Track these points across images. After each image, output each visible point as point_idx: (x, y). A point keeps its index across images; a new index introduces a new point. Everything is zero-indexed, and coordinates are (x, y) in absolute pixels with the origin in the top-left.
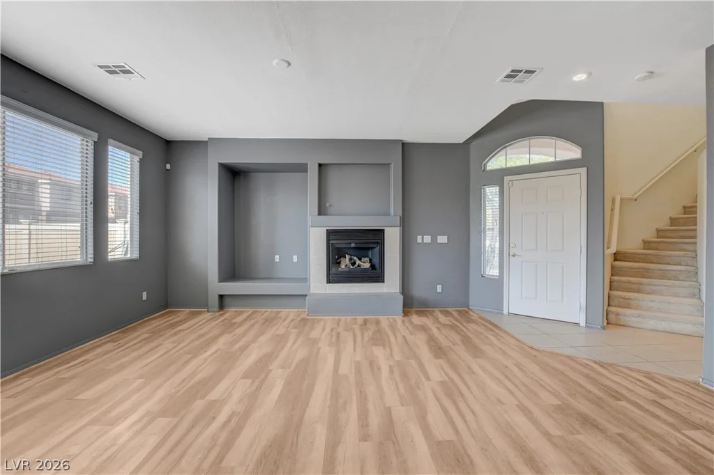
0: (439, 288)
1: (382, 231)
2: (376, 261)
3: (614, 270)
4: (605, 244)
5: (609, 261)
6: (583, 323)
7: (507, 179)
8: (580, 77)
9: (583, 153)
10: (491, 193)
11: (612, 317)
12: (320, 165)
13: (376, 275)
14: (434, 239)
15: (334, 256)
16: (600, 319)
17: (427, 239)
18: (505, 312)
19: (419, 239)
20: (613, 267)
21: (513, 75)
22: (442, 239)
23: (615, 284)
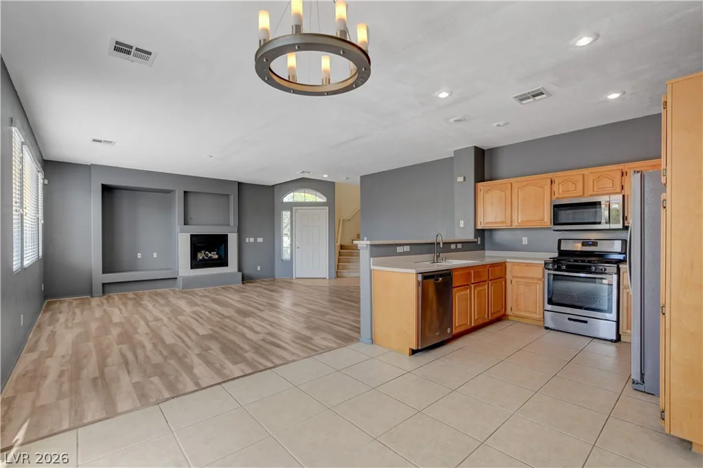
0: (259, 268)
1: (227, 235)
2: (222, 253)
3: (340, 254)
4: (335, 242)
5: (338, 249)
6: (328, 278)
7: (294, 208)
8: (326, 176)
9: (327, 200)
10: (286, 215)
11: (339, 274)
12: (185, 192)
13: (223, 262)
14: (256, 240)
15: (195, 250)
16: (334, 275)
17: (252, 240)
18: (294, 278)
19: (247, 241)
20: (340, 252)
21: (303, 172)
22: (260, 240)
23: (341, 260)
